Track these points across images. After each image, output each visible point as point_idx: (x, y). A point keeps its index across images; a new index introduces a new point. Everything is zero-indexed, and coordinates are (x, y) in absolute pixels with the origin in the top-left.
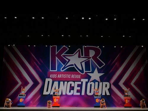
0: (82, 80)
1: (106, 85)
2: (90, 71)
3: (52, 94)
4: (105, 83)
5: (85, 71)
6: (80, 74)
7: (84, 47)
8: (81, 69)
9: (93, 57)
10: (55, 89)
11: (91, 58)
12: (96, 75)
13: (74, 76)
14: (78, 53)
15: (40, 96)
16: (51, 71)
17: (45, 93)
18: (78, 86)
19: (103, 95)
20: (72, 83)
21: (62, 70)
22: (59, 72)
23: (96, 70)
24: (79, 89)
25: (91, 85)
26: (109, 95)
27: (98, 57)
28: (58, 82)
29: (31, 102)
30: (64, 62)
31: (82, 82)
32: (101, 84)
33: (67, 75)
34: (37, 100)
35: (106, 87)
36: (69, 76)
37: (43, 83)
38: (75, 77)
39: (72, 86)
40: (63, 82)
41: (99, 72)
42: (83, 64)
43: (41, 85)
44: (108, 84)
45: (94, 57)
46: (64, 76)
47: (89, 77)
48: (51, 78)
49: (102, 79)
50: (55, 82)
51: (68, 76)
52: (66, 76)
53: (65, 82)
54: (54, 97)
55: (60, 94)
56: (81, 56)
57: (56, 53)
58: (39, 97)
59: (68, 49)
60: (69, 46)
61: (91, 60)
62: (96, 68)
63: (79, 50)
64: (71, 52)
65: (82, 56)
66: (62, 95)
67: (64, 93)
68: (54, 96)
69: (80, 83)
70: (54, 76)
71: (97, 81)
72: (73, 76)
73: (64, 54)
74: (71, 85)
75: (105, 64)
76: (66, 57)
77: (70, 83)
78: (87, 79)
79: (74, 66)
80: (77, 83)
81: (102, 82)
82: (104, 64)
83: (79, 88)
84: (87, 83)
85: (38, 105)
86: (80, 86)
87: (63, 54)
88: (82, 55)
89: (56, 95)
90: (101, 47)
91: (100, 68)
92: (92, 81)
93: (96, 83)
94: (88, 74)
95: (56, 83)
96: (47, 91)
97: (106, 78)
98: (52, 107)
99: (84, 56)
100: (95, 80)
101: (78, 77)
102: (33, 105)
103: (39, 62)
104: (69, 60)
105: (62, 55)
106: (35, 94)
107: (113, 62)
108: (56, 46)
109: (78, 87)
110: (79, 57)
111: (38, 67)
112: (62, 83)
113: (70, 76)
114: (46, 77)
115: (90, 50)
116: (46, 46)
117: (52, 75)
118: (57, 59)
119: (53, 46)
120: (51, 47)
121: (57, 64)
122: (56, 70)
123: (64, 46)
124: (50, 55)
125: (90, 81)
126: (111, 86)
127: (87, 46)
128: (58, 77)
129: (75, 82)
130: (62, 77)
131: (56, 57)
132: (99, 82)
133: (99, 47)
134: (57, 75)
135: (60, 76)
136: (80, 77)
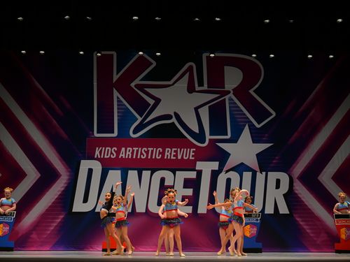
0: (200, 165)
1: (278, 182)
2: (227, 135)
4: (273, 176)
5: (208, 137)
6: (194, 146)
7: (208, 58)
8: (197, 131)
9: (236, 91)
11: (231, 95)
12: (245, 150)
14: (187, 75)
15: (62, 217)
16: (96, 135)
17: (79, 206)
18: (187, 183)
19: (266, 212)
20: (168, 175)
21: (135, 132)
22: (123, 141)
23: (246, 134)
24: (191, 194)
25: (229, 181)
26: (288, 212)
27: (251, 91)
28: (119, 172)
29: (34, 236)
30: (142, 107)
31: (200, 173)
32: (260, 177)
33: (150, 149)
34: (52, 228)
35: (278, 187)
36: (156, 153)
37: (70, 176)
38: (176, 156)
39: (166, 183)
40: (136, 172)
41: (256, 140)
42: (205, 114)
43: (65, 181)
44: (284, 178)
45: (240, 92)
46: (142, 153)
47: (222, 157)
48: (97, 159)
49: (266, 162)
50: (110, 171)
51: (152, 151)
52: (147, 152)
53: (144, 172)
56: (197, 88)
57: (115, 77)
58: (59, 220)
59: (154, 64)
60: (158, 54)
61: (230, 99)
62: (247, 126)
63: (190, 68)
64: (164, 74)
65: (201, 88)
66: (133, 213)
69: (193, 175)
70: (109, 152)
71: (248, 169)
72: (169, 153)
73: (141, 80)
74: (163, 180)
75: (274, 114)
76: (148, 90)
77: (159, 175)
78: (218, 163)
79: (174, 120)
80: (182, 175)
81: (264, 173)
82: (272, 115)
83: (189, 192)
84: (215, 175)
85: (55, 244)
86: (193, 184)
87: (137, 81)
88: (201, 84)
90: (263, 57)
91: (258, 126)
92: (232, 169)
93: (245, 174)
94: (220, 145)
95: (114, 177)
96: (85, 200)
97: (278, 157)
98: (103, 250)
99: (205, 87)
100: (242, 164)
101: (189, 154)
102: (41, 246)
103: (56, 107)
104: (158, 101)
105: (133, 85)
106: (47, 210)
107: (302, 108)
108: (115, 54)
109: (184, 188)
110: (191, 89)
111: (54, 121)
112: (133, 174)
113: (160, 153)
114: (80, 155)
115: (225, 67)
116: (81, 53)
117: (102, 149)
118: (118, 98)
119: (103, 53)
120: (98, 57)
121: (118, 112)
122: (113, 133)
123: (141, 53)
124: (95, 84)
125: (225, 169)
126: (294, 184)
127: (217, 55)
128: (122, 155)
129: (177, 172)
130: (134, 157)
131: (115, 91)
132: (256, 172)
133: (255, 57)
134: (116, 149)
135: (128, 153)
136: (193, 156)
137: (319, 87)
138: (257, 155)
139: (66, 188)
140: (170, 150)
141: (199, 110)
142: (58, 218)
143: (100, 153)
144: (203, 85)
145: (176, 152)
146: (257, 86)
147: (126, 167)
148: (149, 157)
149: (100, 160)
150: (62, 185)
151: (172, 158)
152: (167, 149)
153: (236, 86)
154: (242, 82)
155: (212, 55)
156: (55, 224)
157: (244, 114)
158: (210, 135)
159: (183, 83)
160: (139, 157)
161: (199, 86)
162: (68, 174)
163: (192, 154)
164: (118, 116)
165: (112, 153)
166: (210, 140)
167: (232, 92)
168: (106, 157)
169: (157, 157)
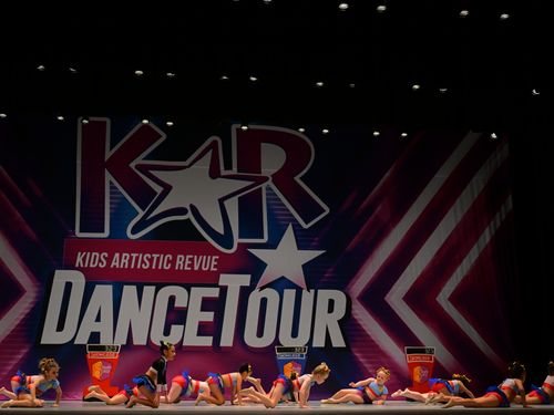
0: (224, 279)
1: (331, 303)
2: (262, 237)
3: (82, 339)
4: (325, 295)
5: (237, 240)
6: (218, 253)
7: (239, 130)
8: (222, 232)
9: (277, 178)
10: (98, 319)
11: (270, 183)
12: (286, 259)
13: (187, 262)
14: (210, 153)
15: (25, 351)
16: (79, 234)
17: (50, 336)
18: (207, 304)
19: (314, 345)
20: (179, 293)
21: (134, 232)
22: (117, 244)
23: (289, 237)
24: (211, 320)
25: (264, 302)
26: (343, 345)
27: (297, 179)
28: (110, 287)
30: (145, 197)
31: (224, 290)
32: (307, 296)
33: (155, 256)
34: (10, 368)
35: (331, 310)
36: (163, 262)
37: (37, 297)
38: (192, 265)
39: (176, 305)
40: (135, 287)
41: (303, 243)
42: (233, 208)
43: (31, 300)
44: (339, 297)
45: (283, 179)
46: (144, 261)
47: (256, 268)
48: (79, 269)
49: (316, 276)
50: (98, 286)
51: (158, 258)
52: (151, 260)
53: (145, 287)
54: (92, 355)
55: (121, 340)
56: (223, 172)
57: (108, 154)
58: (20, 357)
59: (164, 137)
60: (170, 124)
61: (269, 189)
62: (290, 226)
63: (215, 142)
64: (178, 150)
65: (228, 172)
66: (129, 346)
67: (140, 340)
68: (91, 349)
69: (214, 293)
70: (97, 260)
71: (291, 285)
72: (182, 262)
73: (144, 159)
74: (172, 299)
75: (327, 211)
76: (155, 173)
77: (167, 292)
78: (249, 276)
79: (190, 215)
80: (199, 293)
81: (312, 291)
82: (324, 211)
83: (209, 317)
84: (245, 293)
86: (215, 305)
87: (139, 160)
88: (228, 166)
89: (103, 348)
91: (306, 226)
92: (270, 285)
93: (285, 291)
94: (254, 252)
95: (103, 293)
96: (60, 327)
97: (331, 270)
98: (84, 400)
99: (234, 171)
100: (283, 278)
101: (208, 264)
103: (21, 194)
104: (167, 189)
105: (133, 165)
108: (108, 121)
109: (203, 309)
110: (214, 173)
111: (19, 215)
112: (129, 291)
113: (169, 261)
114: (55, 263)
115: (263, 144)
116: (60, 118)
117: (86, 255)
118: (111, 183)
119: (92, 119)
120: (84, 126)
121: (111, 203)
122: (103, 232)
123: (145, 121)
124: (79, 162)
125: (259, 285)
126: (353, 307)
127: (252, 127)
128: (115, 263)
129: (193, 289)
130: (132, 267)
131: (107, 173)
132: (302, 289)
133: (303, 133)
134: (106, 255)
135: (123, 260)
136: (215, 266)
137: (387, 174)
138: (303, 266)
139: (33, 309)
140: (183, 257)
141: (226, 203)
142: (18, 353)
143: (84, 260)
144: (231, 169)
145: (192, 260)
146: (305, 171)
147: (118, 280)
148: (154, 267)
149: (84, 270)
150: (27, 305)
151: (186, 268)
152: (179, 256)
153: (276, 171)
154: (285, 165)
155: (245, 128)
156: (14, 362)
157: (287, 210)
158: (240, 237)
159: (204, 165)
160: (138, 267)
161: (226, 169)
162: (36, 289)
163: (214, 263)
164: (111, 209)
165: (100, 261)
166: (239, 244)
167: (271, 179)
168: (91, 266)
169: (165, 267)
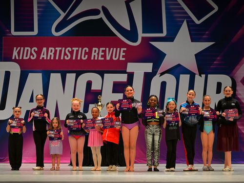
0: (131, 67)
1: (219, 85)
2: (162, 33)
4: (213, 79)
5: (141, 35)
6: (125, 45)
8: (129, 29)
10: (31, 100)
13: (101, 54)
16: (14, 33)
20: (95, 78)
21: (57, 30)
23: (184, 31)
25: (163, 85)
28: (41, 74)
31: (131, 76)
32: (199, 80)
33: (75, 49)
35: (218, 91)
36: (81, 53)
38: (104, 56)
39: (94, 87)
40: (60, 74)
41: (195, 36)
44: (226, 81)
46: (65, 53)
47: (157, 57)
48: (15, 61)
50: (30, 75)
51: (77, 51)
52: (71, 53)
53: (68, 75)
62: (185, 22)
69: (123, 78)
71: (186, 71)
72: (97, 54)
74: (89, 84)
75: (216, 8)
77: (85, 78)
78: (152, 64)
79: (102, 15)
80: (111, 78)
82: (214, 9)
83: (120, 96)
84: (148, 78)
91: (198, 22)
92: (168, 71)
94: (153, 43)
95: (35, 80)
96: (2, 106)
97: (219, 58)
100: (179, 64)
101: (119, 54)
109: (114, 92)
112: (55, 78)
113: (86, 53)
117: (20, 50)
121: (38, 7)
122: (32, 30)
125: (160, 71)
126: (237, 88)
128: (43, 56)
129: (106, 75)
130: (57, 58)
132: (195, 74)
134: (36, 49)
135: (49, 53)
136: (123, 56)
138: (196, 55)
140: (97, 49)
141: (131, 4)
143: (19, 53)
145: (104, 51)
147: (46, 69)
148: (74, 58)
149: (20, 62)
151: (100, 58)
152: (94, 49)
157: (183, 9)
158: (143, 33)
160: (62, 58)
163: (122, 54)
164: (38, 11)
165: (31, 54)
166: (143, 38)
168: (25, 58)
169: (83, 58)
